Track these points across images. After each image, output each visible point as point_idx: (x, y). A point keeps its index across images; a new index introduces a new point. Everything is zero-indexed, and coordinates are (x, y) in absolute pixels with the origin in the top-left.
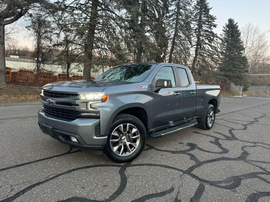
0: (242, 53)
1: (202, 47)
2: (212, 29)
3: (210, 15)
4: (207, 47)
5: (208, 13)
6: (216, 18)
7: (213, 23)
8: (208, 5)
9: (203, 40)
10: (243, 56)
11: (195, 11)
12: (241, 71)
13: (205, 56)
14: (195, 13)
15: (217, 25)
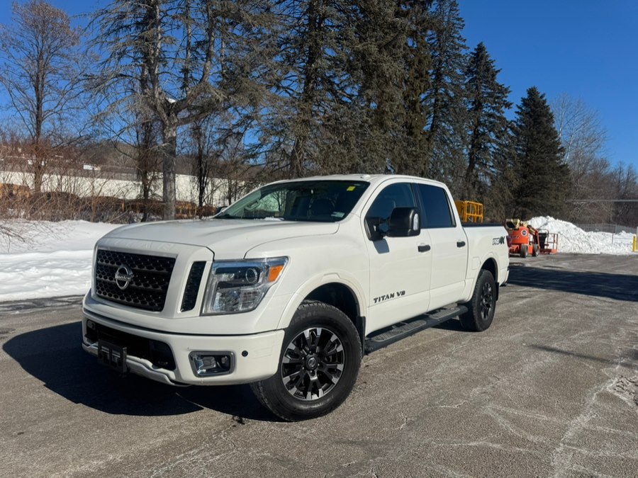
0: (558, 158)
1: (483, 147)
2: (503, 113)
3: (497, 84)
4: (493, 147)
5: (493, 80)
6: (510, 89)
7: (504, 99)
8: (492, 65)
9: (484, 134)
10: (562, 163)
11: (466, 77)
12: (559, 194)
13: (490, 166)
14: (467, 81)
15: (511, 104)
